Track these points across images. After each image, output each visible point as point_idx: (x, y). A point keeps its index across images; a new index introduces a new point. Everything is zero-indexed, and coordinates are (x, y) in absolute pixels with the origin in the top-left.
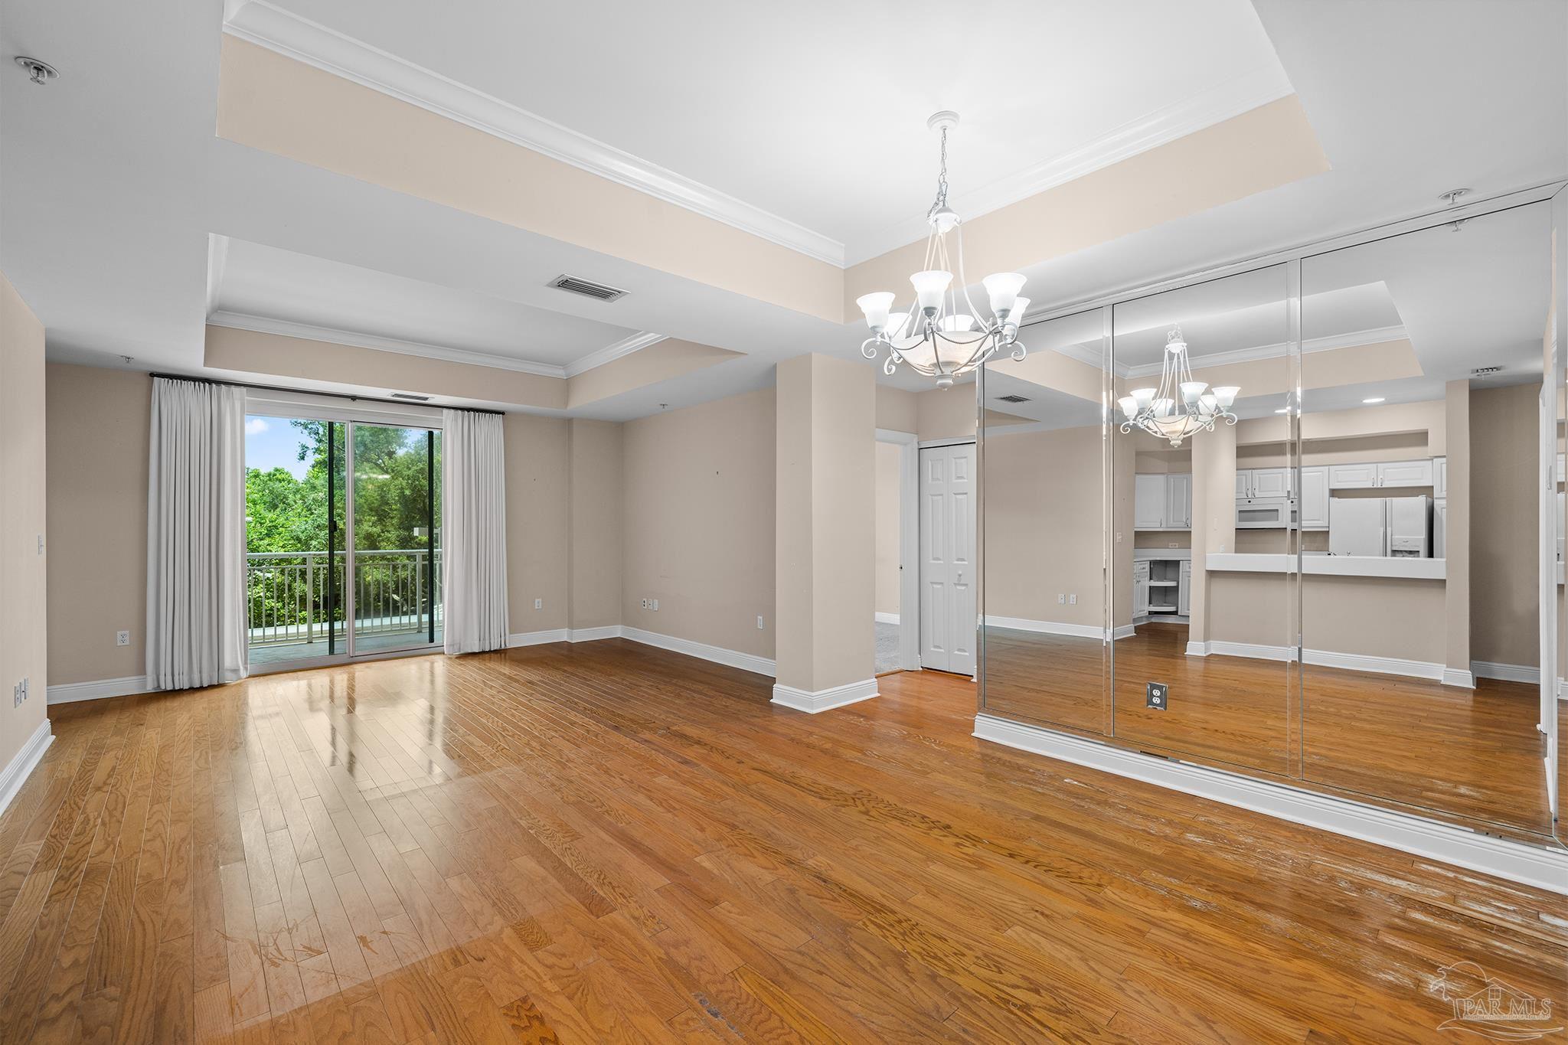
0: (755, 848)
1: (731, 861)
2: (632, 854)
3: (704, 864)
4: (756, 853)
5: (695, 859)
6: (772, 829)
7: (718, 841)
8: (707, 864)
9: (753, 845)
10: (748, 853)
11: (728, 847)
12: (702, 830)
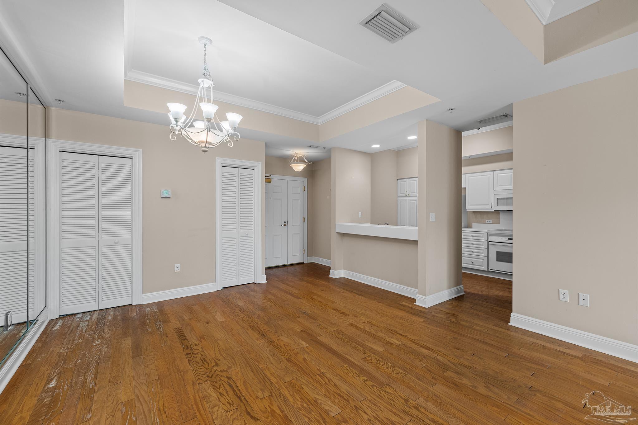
0: (283, 348)
1: (294, 344)
2: (335, 349)
3: (305, 343)
4: (283, 346)
5: (308, 345)
6: (271, 358)
7: (298, 353)
8: (304, 343)
9: (283, 350)
10: (286, 347)
11: (294, 350)
12: (305, 360)
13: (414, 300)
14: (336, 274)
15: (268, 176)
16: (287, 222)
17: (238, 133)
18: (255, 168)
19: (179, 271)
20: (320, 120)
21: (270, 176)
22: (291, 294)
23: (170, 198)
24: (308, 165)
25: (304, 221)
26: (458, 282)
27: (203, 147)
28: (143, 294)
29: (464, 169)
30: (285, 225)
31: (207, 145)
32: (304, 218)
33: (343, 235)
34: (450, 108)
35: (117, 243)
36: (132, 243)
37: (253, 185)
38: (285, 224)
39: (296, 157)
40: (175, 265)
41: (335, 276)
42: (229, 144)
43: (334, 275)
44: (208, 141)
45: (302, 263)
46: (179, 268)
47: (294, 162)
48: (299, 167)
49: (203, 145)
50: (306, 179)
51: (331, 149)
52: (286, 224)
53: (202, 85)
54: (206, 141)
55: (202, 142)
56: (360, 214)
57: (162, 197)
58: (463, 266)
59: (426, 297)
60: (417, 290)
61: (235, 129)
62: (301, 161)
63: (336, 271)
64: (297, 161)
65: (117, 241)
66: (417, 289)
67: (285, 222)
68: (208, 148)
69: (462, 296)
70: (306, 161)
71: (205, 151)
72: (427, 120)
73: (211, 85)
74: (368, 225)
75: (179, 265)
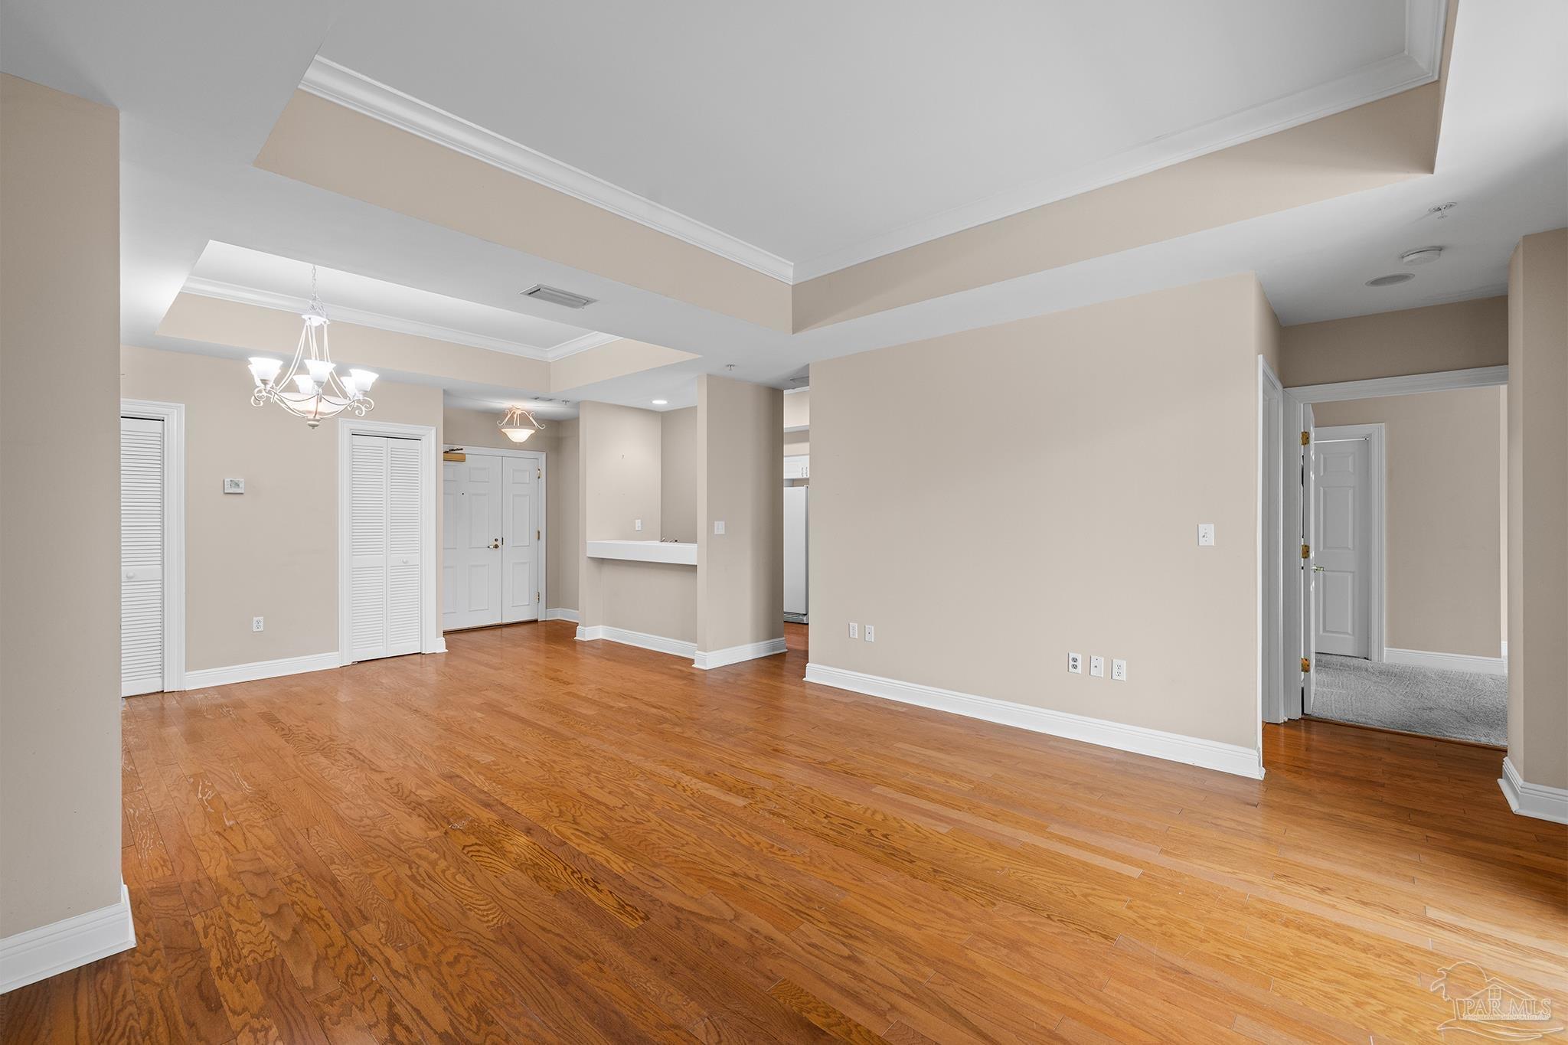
13: (692, 661)
14: (584, 634)
15: (458, 450)
16: (500, 540)
17: (372, 401)
18: (423, 438)
19: (262, 629)
20: (551, 355)
21: (462, 449)
22: (487, 665)
23: (242, 494)
24: (538, 431)
25: (539, 538)
26: (773, 634)
27: (309, 420)
28: (186, 671)
29: (788, 448)
30: (496, 547)
31: (318, 417)
32: (539, 532)
33: (602, 561)
34: (727, 364)
35: (132, 577)
36: (163, 578)
37: (419, 470)
38: (496, 543)
39: (514, 413)
40: (254, 618)
41: (584, 637)
42: (357, 412)
43: (584, 635)
44: (318, 411)
45: (536, 621)
46: (261, 624)
47: (511, 424)
48: (520, 435)
49: (311, 416)
50: (544, 455)
51: (579, 402)
52: (499, 543)
53: (308, 323)
54: (315, 411)
55: (310, 412)
56: (638, 523)
57: (226, 491)
58: (785, 610)
59: (706, 654)
60: (696, 645)
61: (365, 393)
62: (524, 421)
63: (586, 628)
64: (516, 424)
65: (131, 574)
66: (696, 643)
67: (496, 540)
68: (318, 421)
69: (783, 654)
70: (535, 423)
71: (313, 426)
72: (709, 376)
73: (325, 322)
74: (657, 543)
75: (261, 618)
